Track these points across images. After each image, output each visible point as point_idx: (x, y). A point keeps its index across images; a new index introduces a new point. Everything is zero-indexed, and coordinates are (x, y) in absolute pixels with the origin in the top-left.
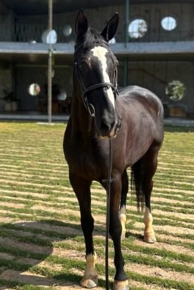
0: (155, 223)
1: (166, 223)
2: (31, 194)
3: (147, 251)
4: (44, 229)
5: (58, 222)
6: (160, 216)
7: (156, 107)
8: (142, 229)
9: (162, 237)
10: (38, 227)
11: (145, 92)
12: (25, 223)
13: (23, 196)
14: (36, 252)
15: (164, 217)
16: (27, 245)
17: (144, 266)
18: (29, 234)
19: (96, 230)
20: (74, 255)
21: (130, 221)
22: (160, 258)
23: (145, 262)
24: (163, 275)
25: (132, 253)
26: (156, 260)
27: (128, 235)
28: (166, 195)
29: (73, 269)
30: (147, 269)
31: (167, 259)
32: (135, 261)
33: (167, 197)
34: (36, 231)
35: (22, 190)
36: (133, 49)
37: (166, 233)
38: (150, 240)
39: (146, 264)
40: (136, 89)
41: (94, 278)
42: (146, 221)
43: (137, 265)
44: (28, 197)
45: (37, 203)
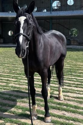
1: (68, 92)
2: (9, 79)
3: (59, 104)
4: (14, 94)
5: (20, 91)
6: (66, 89)
7: (63, 39)
8: (58, 94)
9: (67, 98)
10: (12, 93)
11: (58, 33)
12: (6, 91)
13: (5, 80)
14: (10, 104)
15: (68, 89)
16: (7, 101)
17: (58, 111)
18: (8, 96)
19: (37, 95)
20: (27, 105)
21: (52, 91)
22: (65, 107)
23: (59, 109)
24: (66, 115)
25: (53, 105)
26: (64, 108)
27: (51, 97)
28: (69, 79)
29: (27, 111)
30: (60, 112)
31: (68, 107)
32: (54, 108)
33: (69, 80)
34: (11, 95)
35: (5, 77)
36: (54, 14)
37: (68, 96)
38: (61, 99)
39: (59, 110)
40: (54, 31)
41: (36, 116)
42: (59, 91)
43: (55, 110)
44: (8, 80)
45: (11, 83)
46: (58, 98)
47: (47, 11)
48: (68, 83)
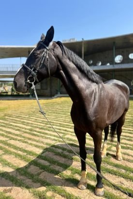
0: (123, 147)
1: (128, 148)
2: (67, 129)
3: (116, 166)
4: (68, 148)
5: (75, 145)
6: (125, 144)
7: (126, 91)
8: (116, 151)
9: (126, 157)
10: (65, 147)
11: (120, 83)
12: (61, 145)
13: (63, 130)
14: (60, 162)
15: (127, 144)
16: (58, 157)
17: (114, 176)
18: (60, 151)
19: (92, 151)
20: (79, 165)
21: (110, 146)
22: (124, 171)
23: (115, 173)
24: (125, 184)
25: (109, 167)
26: (122, 172)
27: (108, 154)
28: (129, 131)
29: (76, 174)
30: (117, 179)
31: (128, 172)
32: (109, 172)
33: (130, 133)
34: (64, 149)
35: (64, 127)
37: (128, 155)
39: (116, 175)
43: (111, 175)
44: (65, 130)
45: (68, 134)
46: (115, 157)
47: (110, 64)
48: (129, 137)
